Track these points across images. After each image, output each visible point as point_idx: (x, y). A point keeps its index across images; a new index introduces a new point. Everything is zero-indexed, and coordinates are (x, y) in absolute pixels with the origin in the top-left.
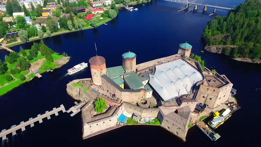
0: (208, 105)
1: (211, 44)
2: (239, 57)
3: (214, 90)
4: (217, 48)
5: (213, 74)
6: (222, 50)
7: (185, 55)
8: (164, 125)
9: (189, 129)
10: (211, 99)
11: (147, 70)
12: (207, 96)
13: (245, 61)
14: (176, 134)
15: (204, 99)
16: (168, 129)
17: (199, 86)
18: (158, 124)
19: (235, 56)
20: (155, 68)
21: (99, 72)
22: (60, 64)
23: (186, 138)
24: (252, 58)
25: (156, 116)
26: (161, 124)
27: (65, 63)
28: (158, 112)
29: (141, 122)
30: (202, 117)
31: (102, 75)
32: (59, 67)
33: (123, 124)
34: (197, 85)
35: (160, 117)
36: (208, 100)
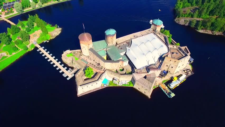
0: (170, 72)
1: (180, 17)
2: (202, 29)
3: (175, 61)
4: (185, 21)
5: (177, 47)
6: (189, 23)
7: (156, 30)
8: (136, 86)
9: (153, 90)
10: (172, 67)
11: (125, 43)
12: (169, 65)
13: (206, 33)
14: (144, 93)
15: (167, 67)
16: (138, 90)
17: (165, 57)
18: (131, 86)
19: (199, 28)
20: (131, 41)
21: (87, 46)
22: (53, 35)
23: (151, 96)
24: (212, 30)
25: (130, 80)
26: (134, 86)
27: (58, 35)
28: (132, 77)
29: (119, 84)
30: (164, 80)
31: (89, 48)
32: (53, 38)
33: (106, 86)
34: (163, 56)
35: (133, 81)
36: (170, 68)
